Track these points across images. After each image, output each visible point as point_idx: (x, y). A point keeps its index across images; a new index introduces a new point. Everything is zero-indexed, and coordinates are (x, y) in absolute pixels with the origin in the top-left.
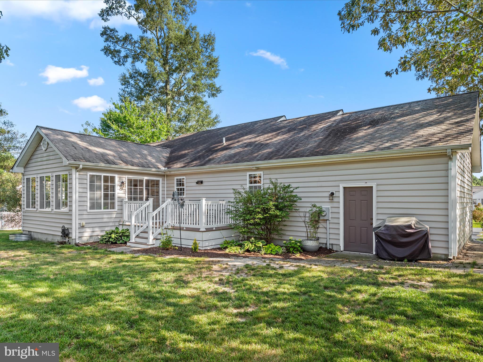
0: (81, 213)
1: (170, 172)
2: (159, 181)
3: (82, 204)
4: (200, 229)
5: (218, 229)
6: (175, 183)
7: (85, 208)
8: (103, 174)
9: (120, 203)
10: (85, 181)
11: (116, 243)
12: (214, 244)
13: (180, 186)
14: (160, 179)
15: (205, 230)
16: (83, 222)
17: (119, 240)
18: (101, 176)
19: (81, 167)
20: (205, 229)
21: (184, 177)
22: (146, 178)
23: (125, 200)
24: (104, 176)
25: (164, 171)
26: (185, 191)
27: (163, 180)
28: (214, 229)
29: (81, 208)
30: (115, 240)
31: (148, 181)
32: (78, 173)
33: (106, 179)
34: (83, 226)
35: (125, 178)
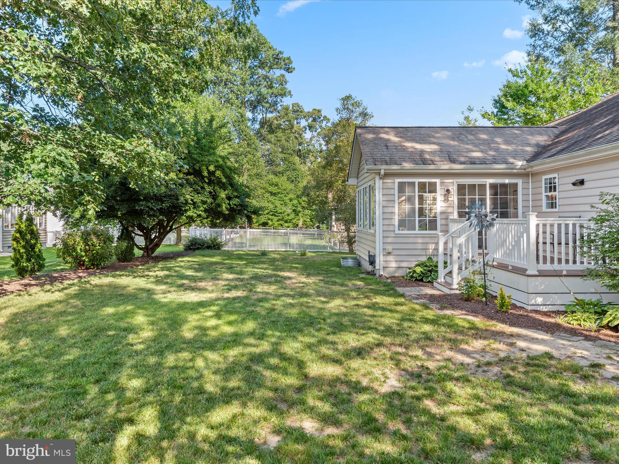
0: (386, 234)
1: (532, 167)
2: (516, 185)
3: (386, 222)
4: (526, 270)
5: (571, 275)
6: (543, 186)
7: (391, 228)
8: (417, 180)
9: (444, 222)
10: (392, 192)
11: (421, 280)
12: (559, 302)
13: (550, 191)
14: (519, 182)
15: (537, 273)
16: (389, 248)
17: (428, 277)
18: (414, 182)
19: (382, 172)
20: (538, 271)
21: (556, 175)
22: (489, 181)
23: (451, 217)
24: (419, 182)
25: (523, 167)
26: (557, 201)
27: (526, 183)
28: (564, 273)
29: (386, 228)
30: (420, 276)
31: (494, 187)
32: (381, 181)
33: (422, 187)
34: (389, 253)
35: (452, 184)
